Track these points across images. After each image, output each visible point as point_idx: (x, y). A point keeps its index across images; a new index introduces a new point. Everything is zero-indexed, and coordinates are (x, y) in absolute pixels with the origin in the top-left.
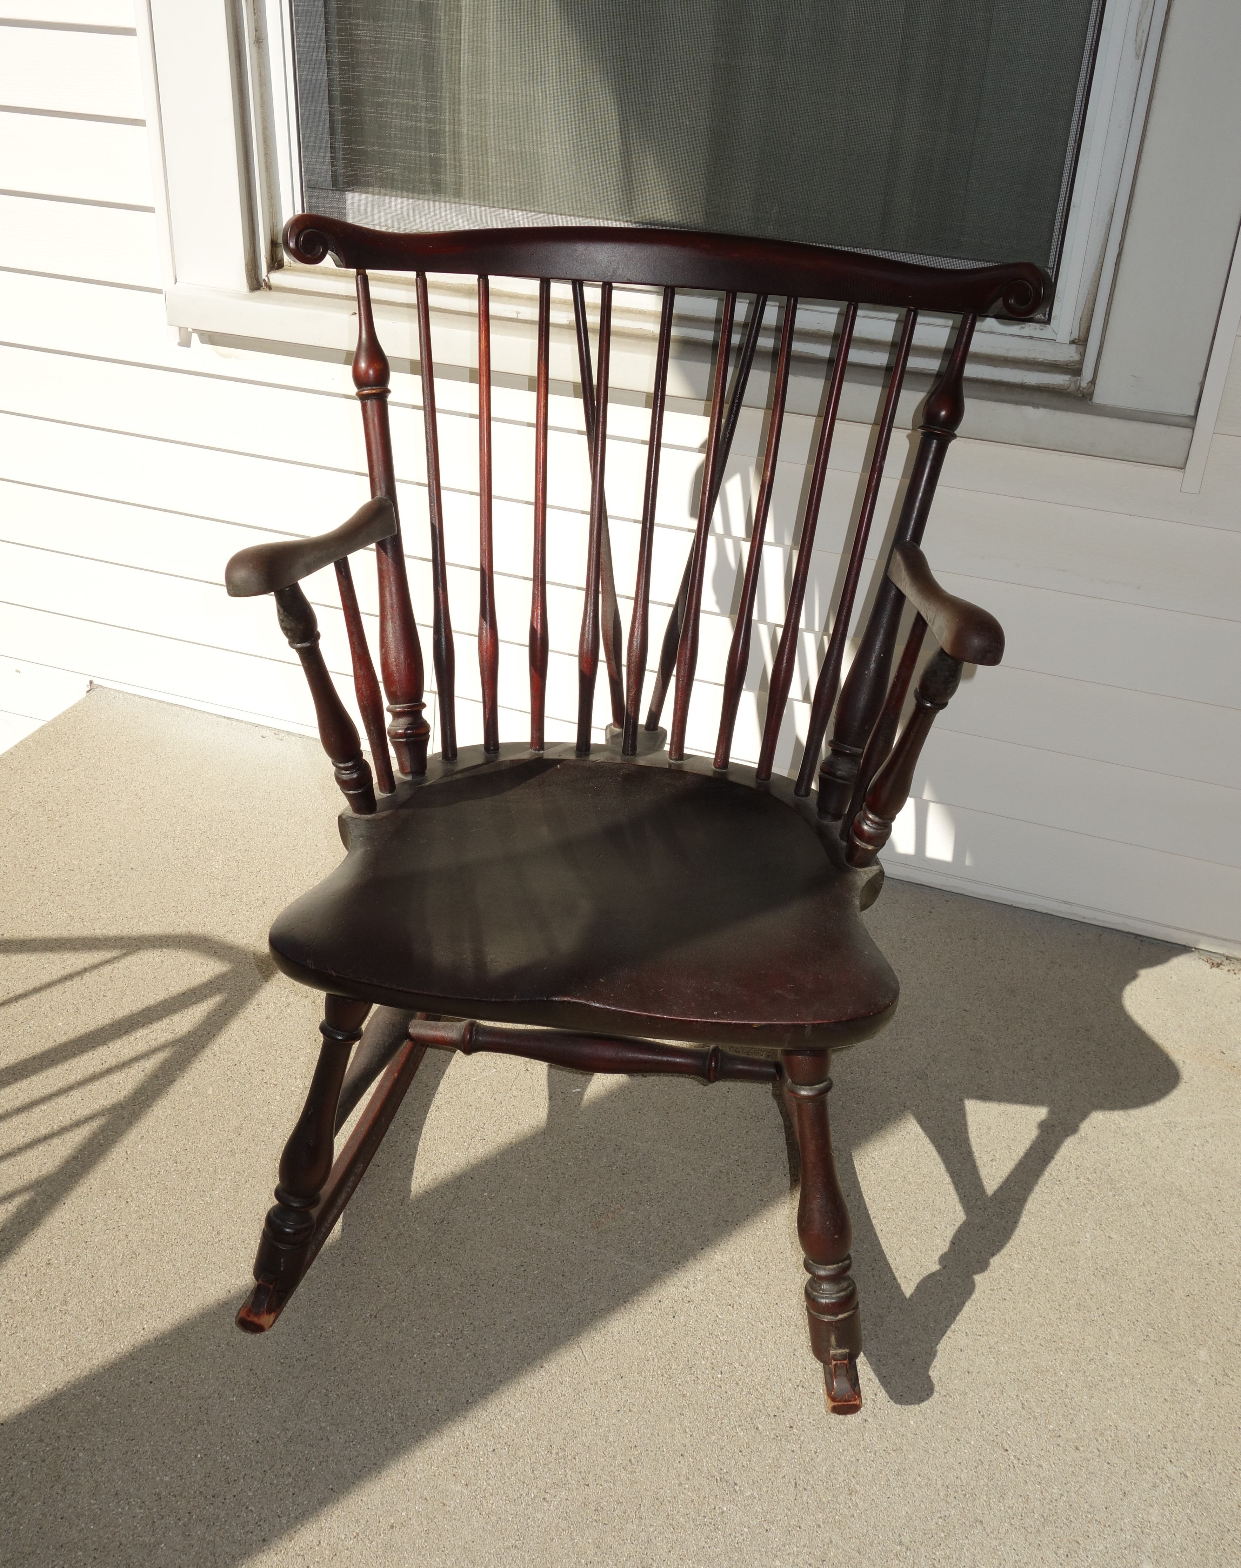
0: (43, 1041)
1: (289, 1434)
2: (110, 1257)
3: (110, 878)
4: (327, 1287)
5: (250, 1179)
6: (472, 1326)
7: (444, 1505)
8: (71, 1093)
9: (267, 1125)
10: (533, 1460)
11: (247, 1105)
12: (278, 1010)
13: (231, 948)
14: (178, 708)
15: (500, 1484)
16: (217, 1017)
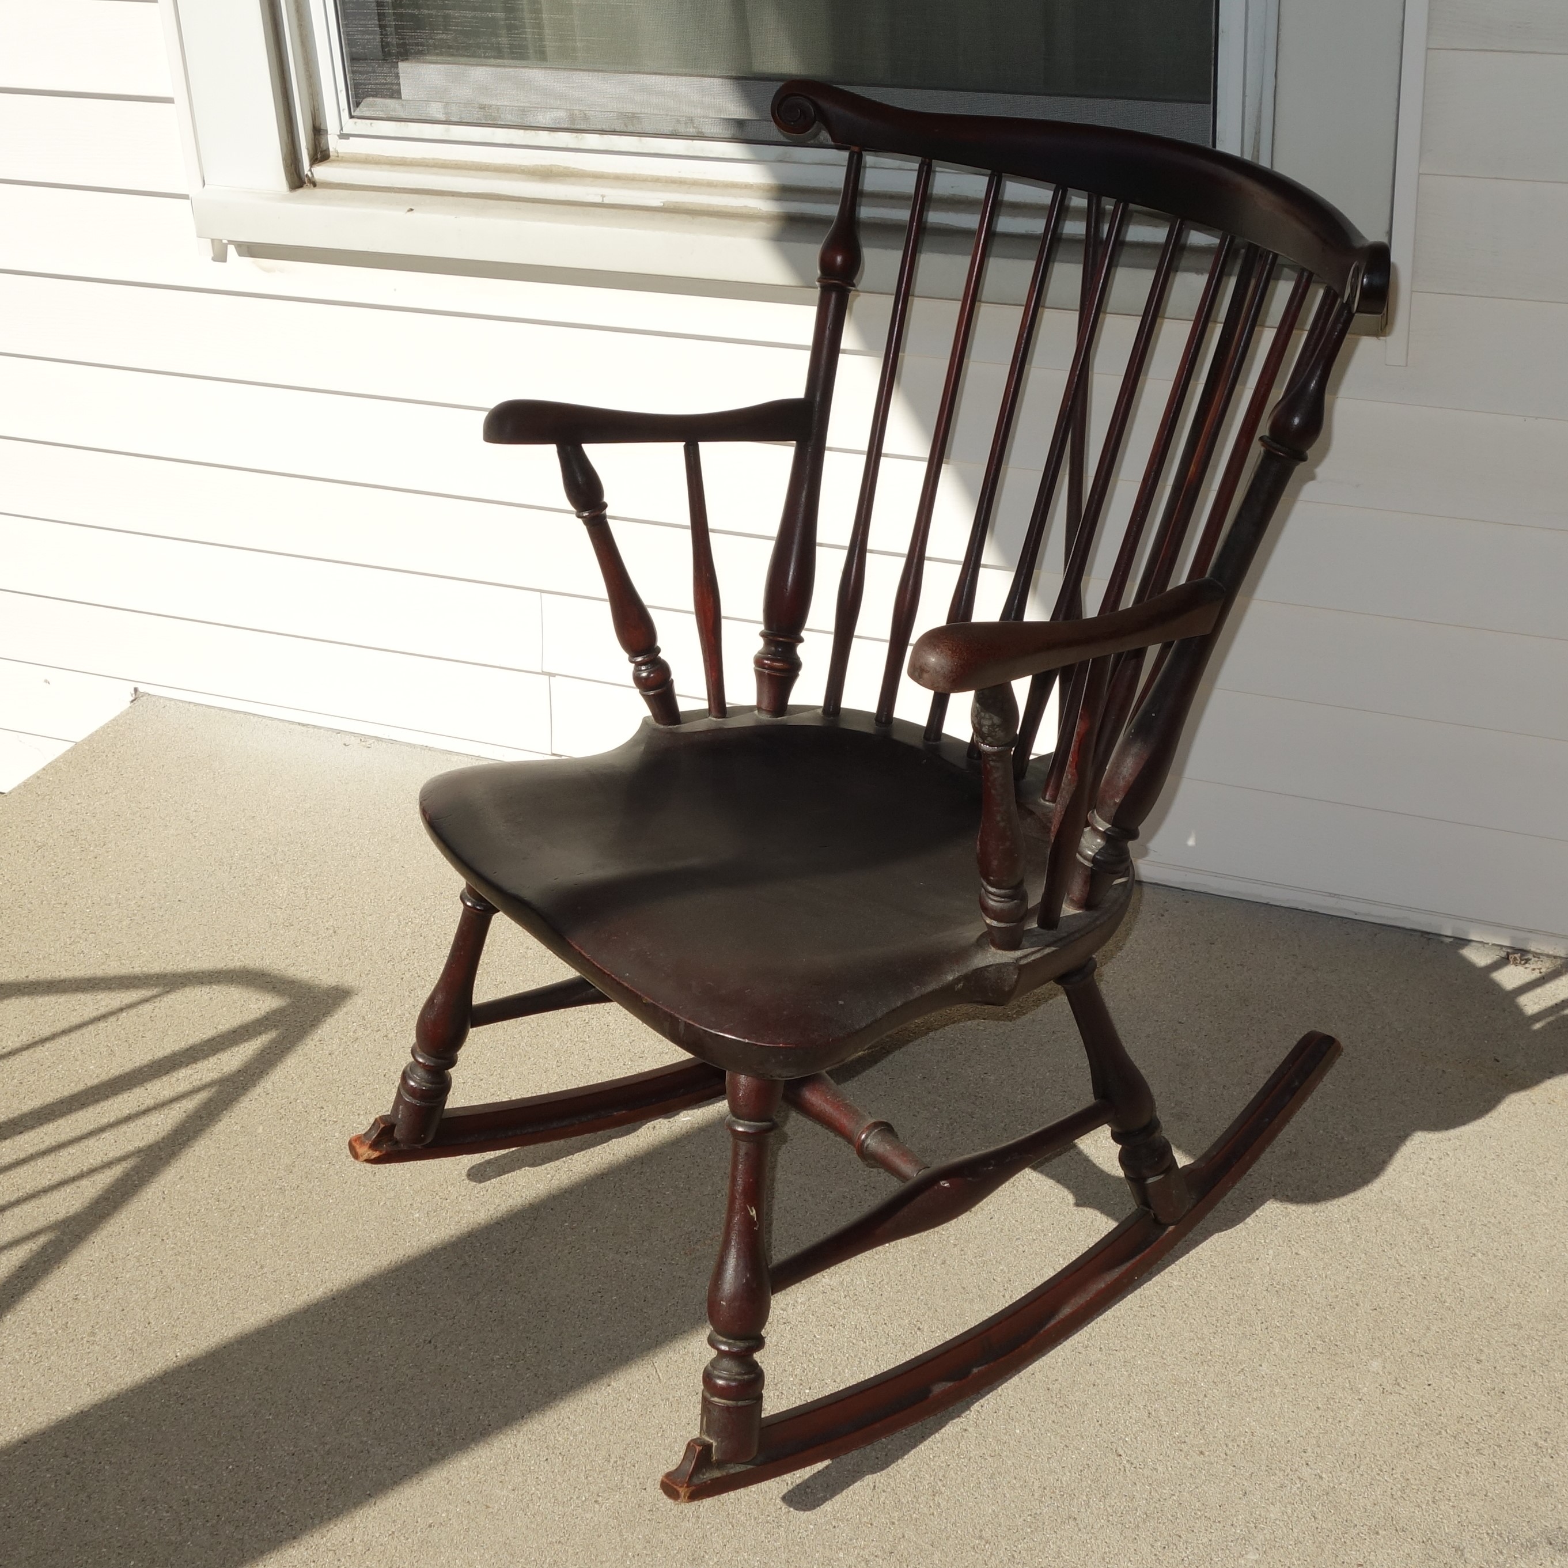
0: (72, 1084)
1: (327, 1447)
2: (142, 1291)
3: (153, 912)
4: (378, 1315)
5: (301, 1216)
6: (536, 1350)
7: (488, 1507)
8: (103, 1136)
9: (323, 1161)
10: (588, 1467)
11: (301, 1143)
12: (343, 1046)
13: (293, 982)
14: (242, 715)
15: (550, 1489)
16: (271, 1055)
